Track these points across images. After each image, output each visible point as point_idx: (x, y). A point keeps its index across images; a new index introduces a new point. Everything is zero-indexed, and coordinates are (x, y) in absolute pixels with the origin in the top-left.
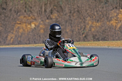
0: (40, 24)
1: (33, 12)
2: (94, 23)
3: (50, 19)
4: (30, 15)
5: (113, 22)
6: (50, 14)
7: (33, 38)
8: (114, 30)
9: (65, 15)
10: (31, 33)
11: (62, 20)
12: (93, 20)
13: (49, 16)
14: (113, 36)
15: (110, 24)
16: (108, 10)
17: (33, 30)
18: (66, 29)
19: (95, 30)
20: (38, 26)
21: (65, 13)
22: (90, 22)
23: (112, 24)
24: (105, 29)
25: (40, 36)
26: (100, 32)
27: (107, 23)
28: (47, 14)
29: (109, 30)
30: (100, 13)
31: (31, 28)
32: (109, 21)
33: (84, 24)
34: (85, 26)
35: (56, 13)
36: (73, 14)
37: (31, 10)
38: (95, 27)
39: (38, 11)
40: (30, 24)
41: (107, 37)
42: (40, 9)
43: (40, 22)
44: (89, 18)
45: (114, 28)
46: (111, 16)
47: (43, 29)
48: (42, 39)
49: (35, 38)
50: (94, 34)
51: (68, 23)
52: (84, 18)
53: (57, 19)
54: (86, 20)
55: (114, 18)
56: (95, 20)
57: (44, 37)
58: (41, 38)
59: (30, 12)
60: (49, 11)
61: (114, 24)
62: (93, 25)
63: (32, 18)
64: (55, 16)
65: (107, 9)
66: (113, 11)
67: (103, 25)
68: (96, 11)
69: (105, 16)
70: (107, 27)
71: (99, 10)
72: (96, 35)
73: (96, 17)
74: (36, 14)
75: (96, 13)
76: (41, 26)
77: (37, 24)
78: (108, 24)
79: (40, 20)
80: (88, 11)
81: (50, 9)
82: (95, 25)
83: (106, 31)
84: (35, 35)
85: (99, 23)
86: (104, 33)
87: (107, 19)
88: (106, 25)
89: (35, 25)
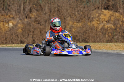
0: (18, 23)
1: (11, 10)
2: (75, 23)
3: (28, 18)
4: (8, 13)
5: (95, 23)
6: (29, 12)
7: (10, 37)
8: (95, 31)
9: (45, 14)
10: (8, 32)
11: (41, 20)
12: (73, 20)
13: (27, 15)
14: (94, 37)
15: (91, 25)
16: (90, 10)
17: (11, 29)
18: (45, 29)
19: (76, 31)
20: (16, 25)
21: (45, 12)
22: (71, 23)
23: (93, 25)
24: (86, 30)
25: (17, 36)
26: (81, 33)
27: (88, 23)
28: (25, 12)
29: (90, 31)
30: (82, 13)
31: (9, 27)
32: (90, 22)
33: (64, 24)
34: (65, 26)
35: (36, 12)
36: (53, 13)
37: (10, 8)
38: (75, 28)
39: (16, 9)
40: (8, 23)
41: (88, 38)
42: (18, 8)
43: (18, 21)
44: (69, 18)
45: (96, 29)
46: (92, 16)
47: (22, 28)
48: (19, 39)
49: (13, 38)
50: (75, 34)
51: (47, 22)
52: (65, 18)
53: (36, 18)
54: (67, 20)
55: (95, 19)
56: (76, 20)
57: (22, 37)
58: (19, 37)
59: (8, 11)
60: (28, 10)
61: (96, 25)
62: (74, 26)
63: (9, 16)
64: (34, 15)
65: (88, 10)
66: (95, 11)
67: (84, 26)
68: (77, 10)
69: (86, 16)
70: (88, 28)
71: (80, 10)
72: (77, 36)
73: (77, 17)
74: (14, 13)
75: (77, 13)
76: (19, 25)
77: (15, 23)
78: (90, 25)
79: (18, 19)
80: (69, 11)
81: (29, 8)
82: (75, 26)
83: (87, 32)
84: (13, 35)
85: (80, 24)
86: (85, 34)
87: (88, 20)
88: (87, 26)
89: (13, 24)
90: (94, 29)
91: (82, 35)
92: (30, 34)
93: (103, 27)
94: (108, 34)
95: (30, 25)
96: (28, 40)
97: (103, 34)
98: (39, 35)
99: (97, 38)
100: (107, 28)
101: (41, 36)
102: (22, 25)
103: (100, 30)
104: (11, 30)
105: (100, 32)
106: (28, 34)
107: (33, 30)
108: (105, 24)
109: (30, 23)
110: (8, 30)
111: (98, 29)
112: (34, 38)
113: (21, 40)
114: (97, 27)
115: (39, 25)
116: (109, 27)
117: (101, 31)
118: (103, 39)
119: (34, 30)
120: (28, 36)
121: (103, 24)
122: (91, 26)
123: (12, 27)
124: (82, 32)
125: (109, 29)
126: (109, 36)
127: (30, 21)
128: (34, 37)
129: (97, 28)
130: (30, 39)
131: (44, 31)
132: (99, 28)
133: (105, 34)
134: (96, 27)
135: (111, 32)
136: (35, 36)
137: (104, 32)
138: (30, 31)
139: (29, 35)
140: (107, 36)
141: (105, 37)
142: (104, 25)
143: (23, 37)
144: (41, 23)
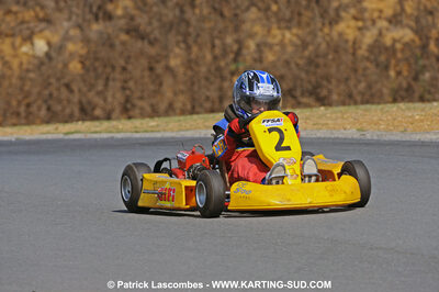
90: (346, 51)
91: (303, 75)
92: (114, 80)
93: (376, 41)
94: (396, 65)
95: (112, 46)
96: (105, 100)
97: (377, 65)
98: (147, 80)
99: (360, 82)
100: (393, 45)
101: (153, 82)
102: (81, 45)
103: (366, 54)
104: (44, 68)
105: (368, 59)
106: (107, 79)
107: (122, 62)
108: (384, 32)
109: (109, 38)
110: (31, 67)
111: (360, 48)
112: (128, 92)
113: (80, 103)
114: (354, 43)
115: (146, 42)
116: (399, 41)
117: (372, 57)
118: (379, 86)
119: (127, 63)
120: (106, 85)
121: (375, 31)
122: (332, 39)
123: (47, 55)
124: (301, 62)
125: (398, 46)
126: (399, 73)
127: (110, 31)
128: (129, 89)
129: (357, 46)
130: (114, 96)
131: (163, 63)
132: (364, 47)
133: (387, 68)
134: (350, 44)
135: (407, 59)
136: (131, 84)
137: (382, 58)
138: (113, 68)
139: (111, 83)
140: (392, 73)
141: (388, 77)
142: (380, 34)
143: (90, 90)
144: (152, 36)
